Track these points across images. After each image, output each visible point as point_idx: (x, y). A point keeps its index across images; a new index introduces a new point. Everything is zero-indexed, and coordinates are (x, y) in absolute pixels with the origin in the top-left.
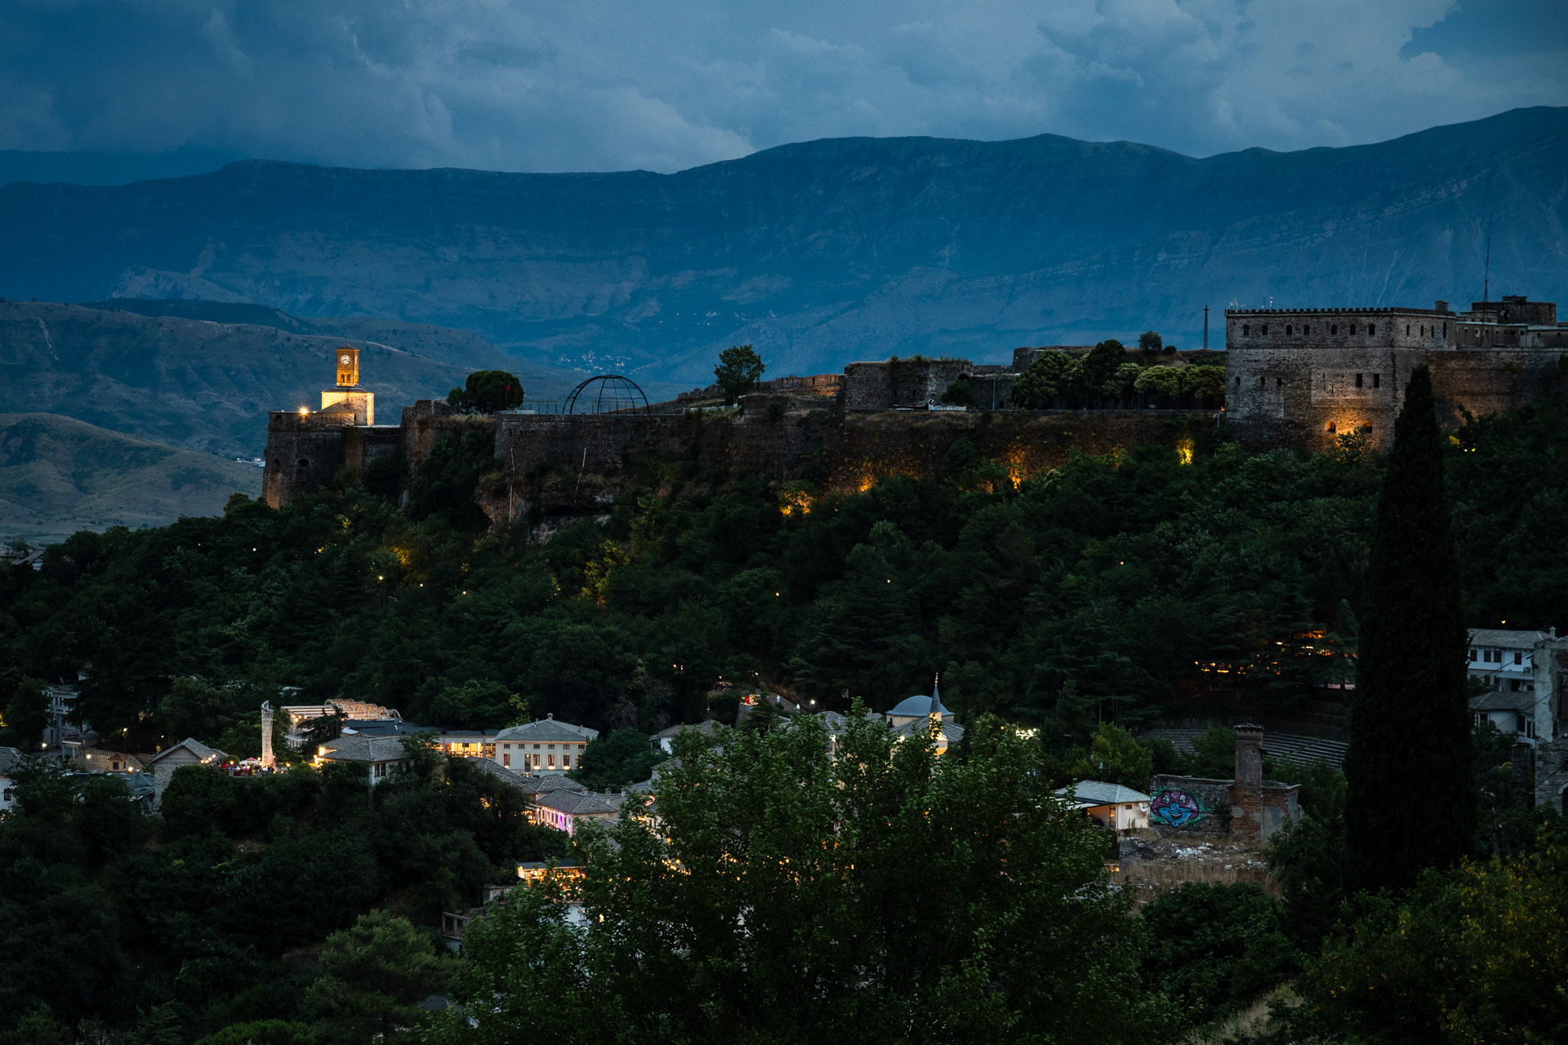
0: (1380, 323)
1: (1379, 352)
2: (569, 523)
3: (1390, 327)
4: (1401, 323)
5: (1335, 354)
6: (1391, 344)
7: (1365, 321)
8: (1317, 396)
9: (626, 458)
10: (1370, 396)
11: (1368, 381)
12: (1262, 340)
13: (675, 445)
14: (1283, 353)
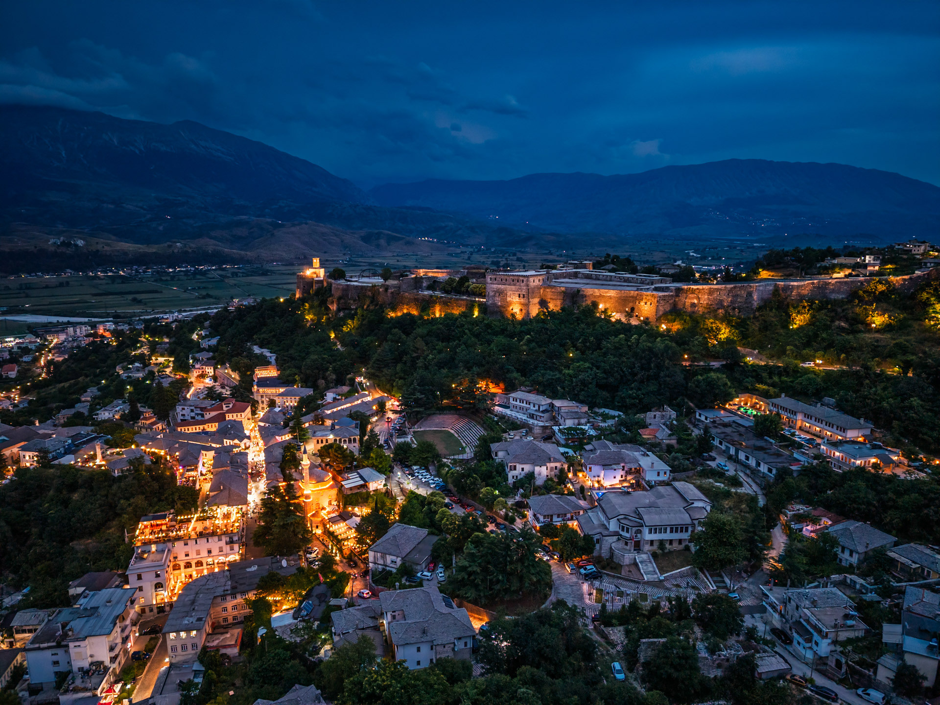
0: (525, 279)
1: (525, 288)
2: (347, 311)
3: (528, 281)
4: (531, 279)
5: (513, 287)
6: (528, 286)
7: (521, 278)
8: (509, 299)
9: (358, 297)
10: (522, 300)
11: (521, 296)
12: (495, 282)
13: (370, 293)
14: (500, 286)
